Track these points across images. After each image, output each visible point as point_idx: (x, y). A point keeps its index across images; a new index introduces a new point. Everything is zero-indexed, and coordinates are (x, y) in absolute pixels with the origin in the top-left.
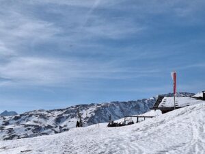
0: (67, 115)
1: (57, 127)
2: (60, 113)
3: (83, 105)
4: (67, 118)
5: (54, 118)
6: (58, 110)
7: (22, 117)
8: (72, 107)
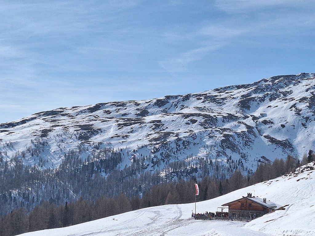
0: (261, 95)
1: (246, 117)
2: (244, 92)
3: (287, 77)
4: (262, 100)
5: (236, 101)
6: (239, 87)
7: (171, 101)
8: (266, 81)
